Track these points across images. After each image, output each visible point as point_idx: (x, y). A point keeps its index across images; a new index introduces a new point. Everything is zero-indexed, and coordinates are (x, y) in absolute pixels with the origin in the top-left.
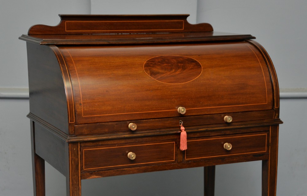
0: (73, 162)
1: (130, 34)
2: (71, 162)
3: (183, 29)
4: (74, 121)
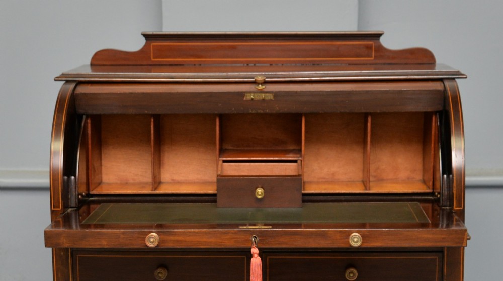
0: (59, 275)
1: (255, 65)
2: (57, 275)
3: (373, 58)
4: (59, 207)
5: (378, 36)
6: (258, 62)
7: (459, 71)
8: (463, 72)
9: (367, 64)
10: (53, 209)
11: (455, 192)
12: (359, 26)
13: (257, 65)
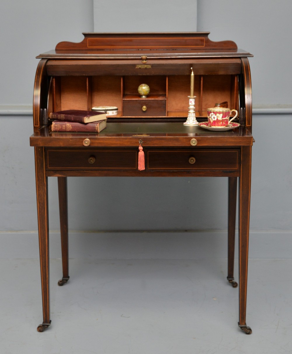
0: (38, 161)
1: (142, 50)
3: (204, 46)
4: (38, 125)
5: (207, 34)
6: (144, 48)
7: (249, 53)
8: (251, 54)
9: (201, 49)
10: (35, 126)
11: (247, 117)
12: (197, 29)
13: (143, 50)
